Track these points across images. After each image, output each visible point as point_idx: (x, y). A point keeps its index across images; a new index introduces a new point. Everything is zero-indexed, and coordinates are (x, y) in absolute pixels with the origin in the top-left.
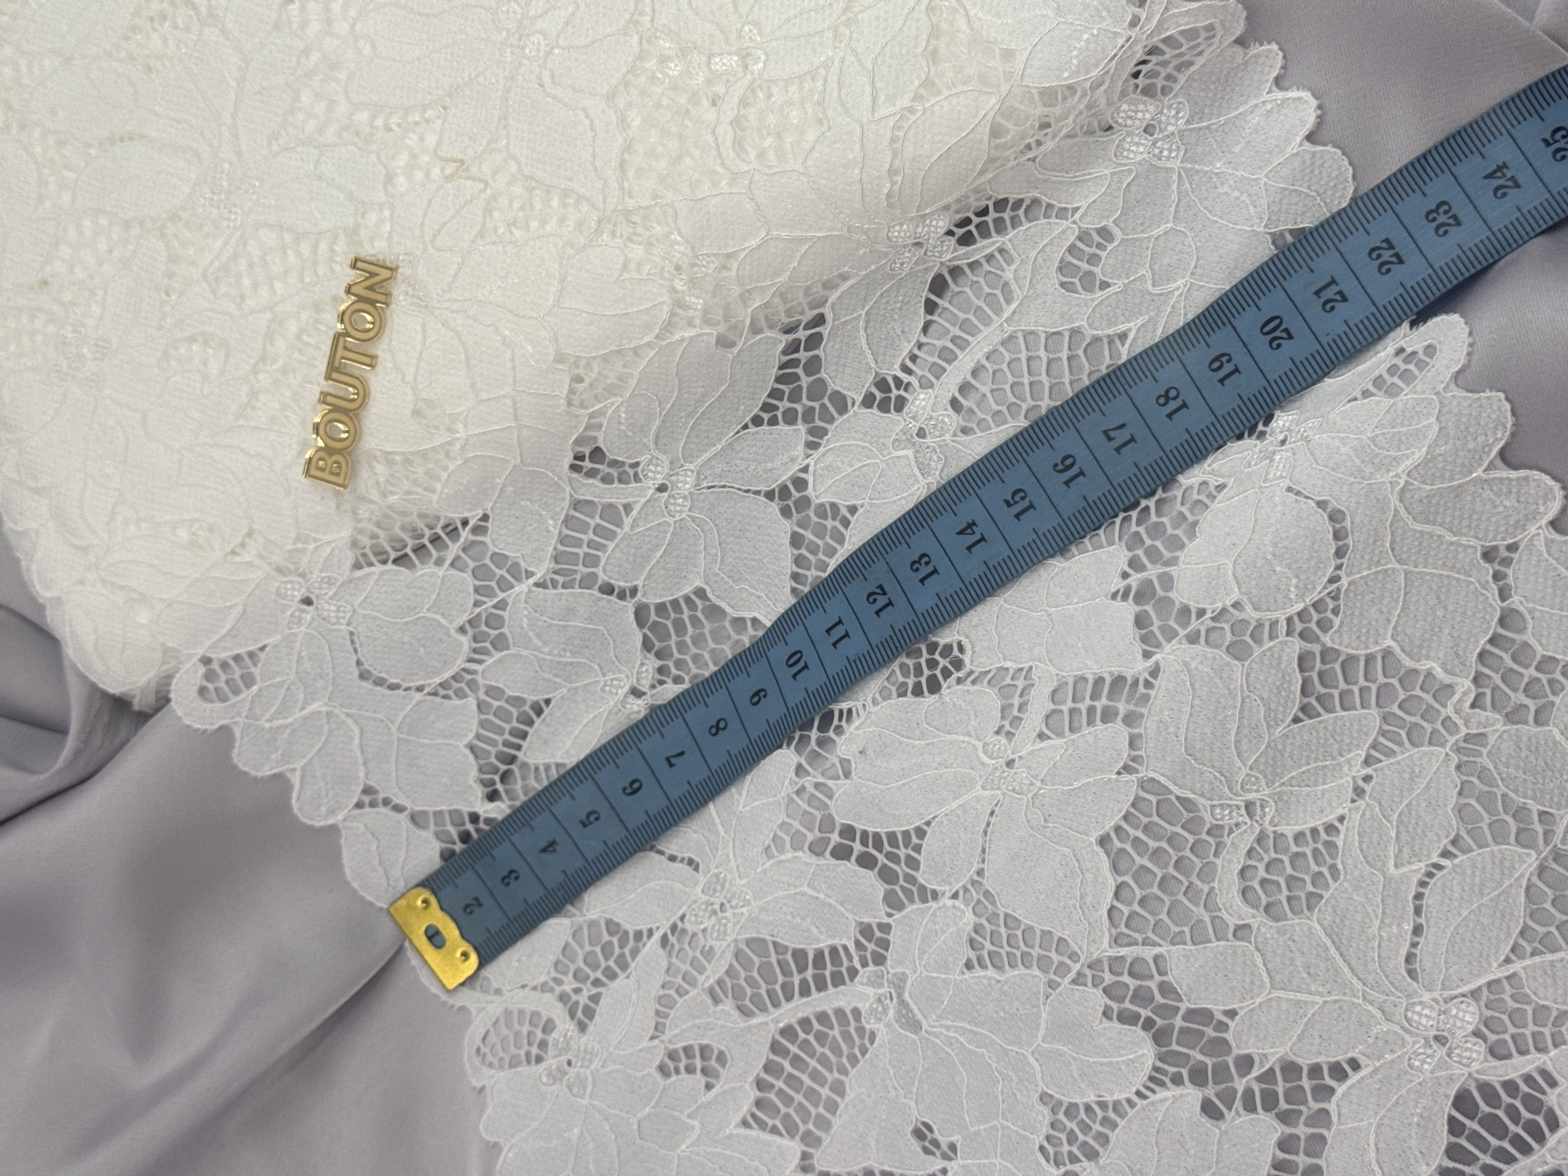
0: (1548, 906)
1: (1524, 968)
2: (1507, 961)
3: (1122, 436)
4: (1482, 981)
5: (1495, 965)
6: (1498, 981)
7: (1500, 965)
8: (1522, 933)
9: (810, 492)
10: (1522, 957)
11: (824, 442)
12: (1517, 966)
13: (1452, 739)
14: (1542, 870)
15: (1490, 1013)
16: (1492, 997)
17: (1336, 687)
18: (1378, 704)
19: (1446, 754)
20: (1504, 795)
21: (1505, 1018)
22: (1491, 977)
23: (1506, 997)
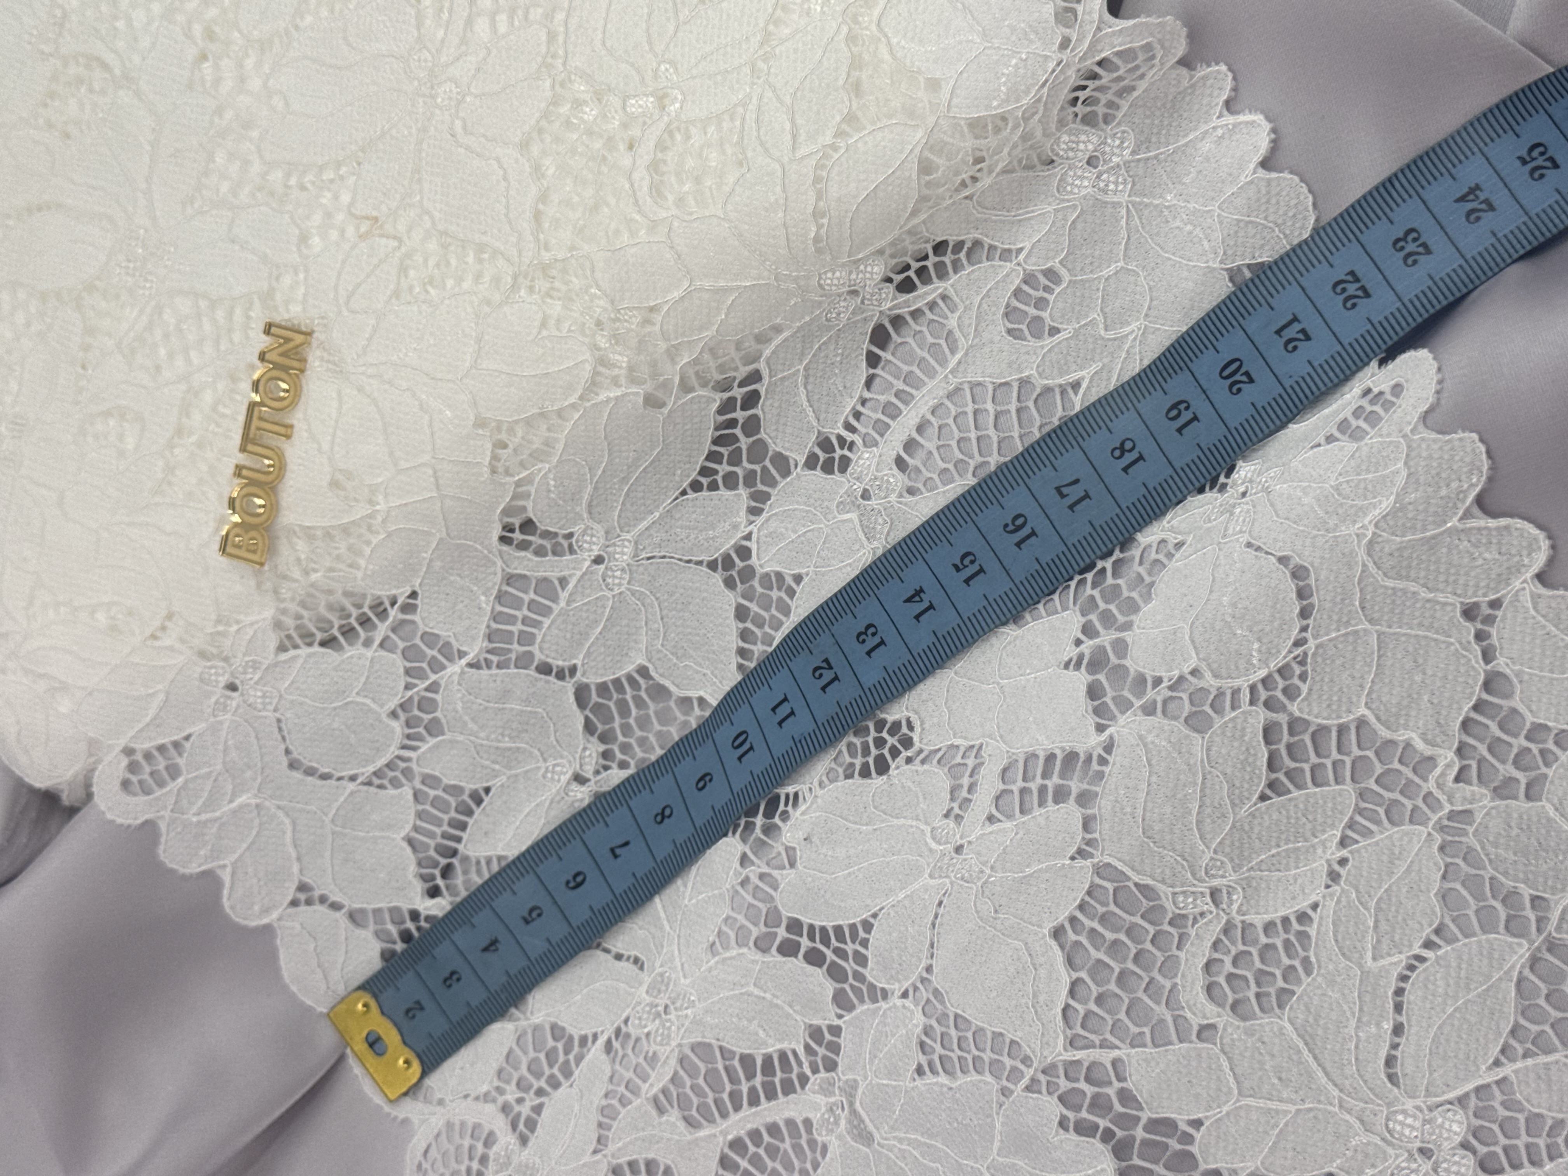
0: (1542, 1002)
1: (1516, 1072)
2: (1497, 1063)
3: (1075, 493)
4: (1470, 1086)
5: (1484, 1068)
6: (1487, 1086)
7: (1489, 1068)
8: (1513, 1032)
9: (754, 560)
10: (1513, 1060)
11: (767, 507)
12: (1508, 1070)
13: (1435, 818)
14: (1534, 962)
15: (1479, 1122)
16: (1480, 1104)
17: (1307, 761)
18: (1353, 779)
19: (1429, 834)
20: (1491, 878)
21: (1495, 1127)
22: (1480, 1082)
23: (1496, 1105)
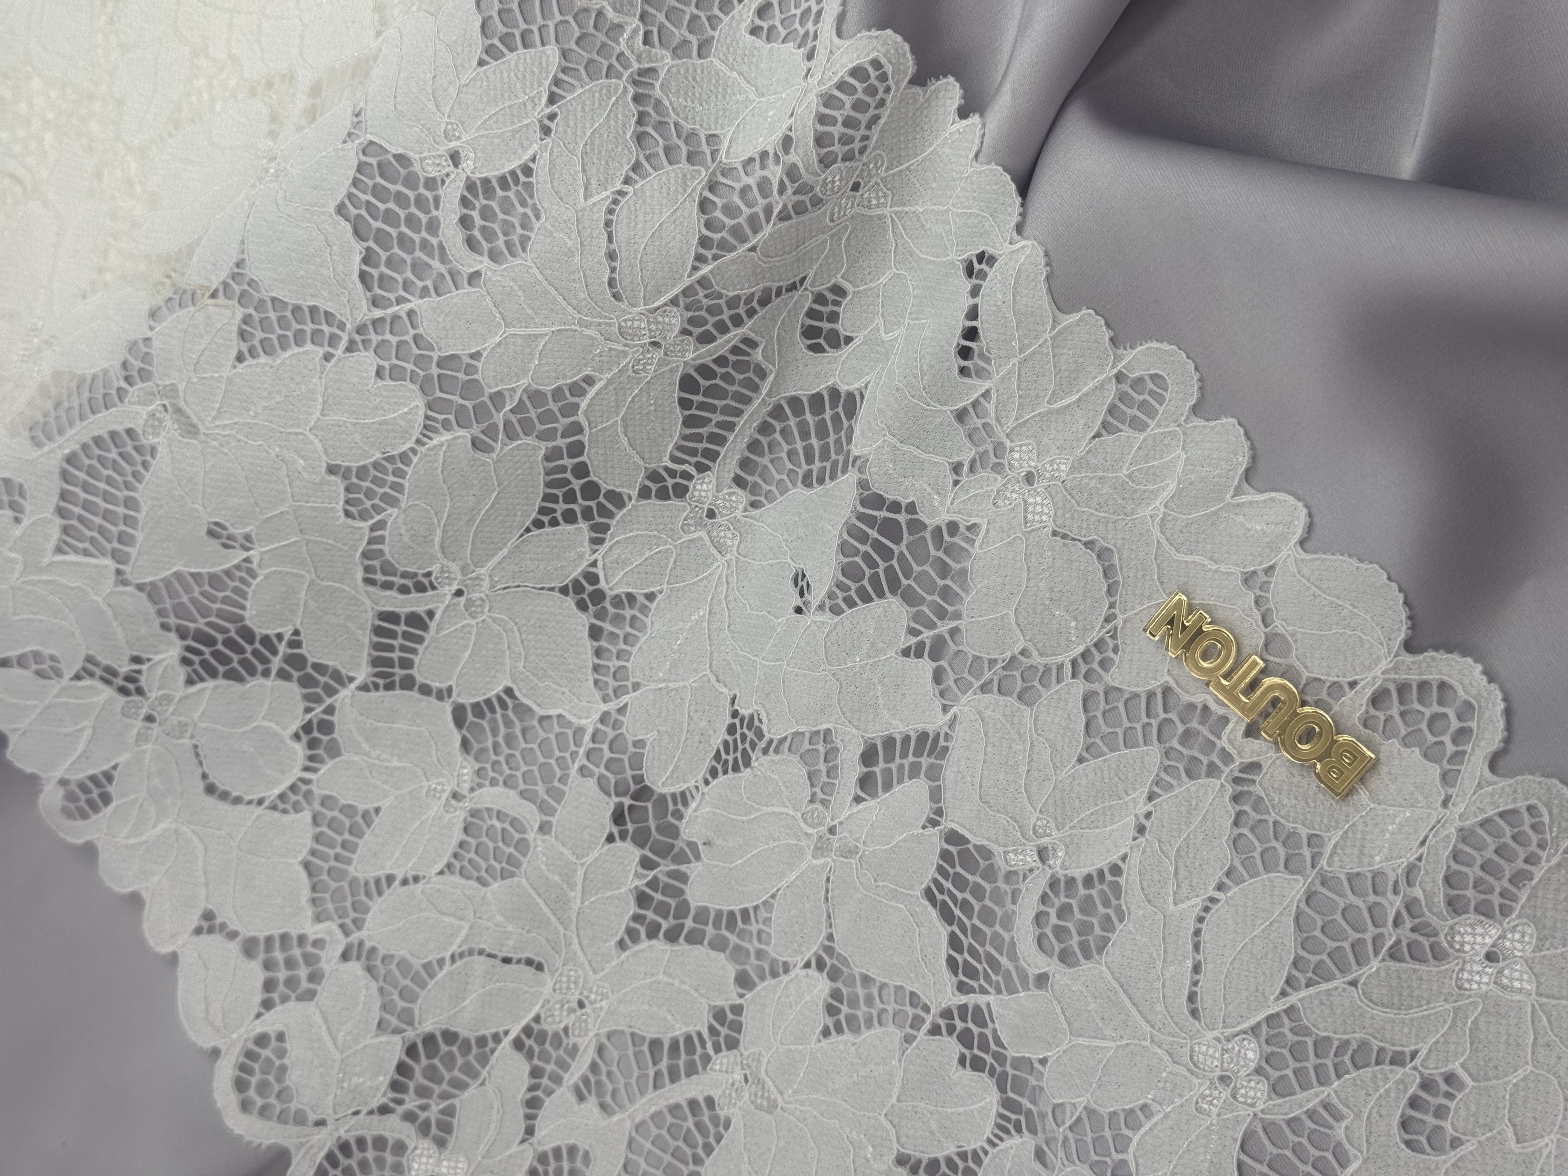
0: (1317, 933)
1: (1300, 1000)
2: (1284, 994)
4: (1261, 1016)
5: (1272, 998)
6: (1277, 1015)
7: (1277, 999)
8: (1295, 964)
9: (602, 584)
10: (1296, 989)
11: (608, 536)
12: (1294, 998)
13: (1227, 770)
14: (1310, 897)
15: (1270, 1049)
16: (1271, 1032)
17: (1120, 726)
18: (1159, 740)
19: (1222, 785)
20: (1275, 823)
21: (1285, 1052)
22: (1271, 1011)
23: (1286, 1030)
